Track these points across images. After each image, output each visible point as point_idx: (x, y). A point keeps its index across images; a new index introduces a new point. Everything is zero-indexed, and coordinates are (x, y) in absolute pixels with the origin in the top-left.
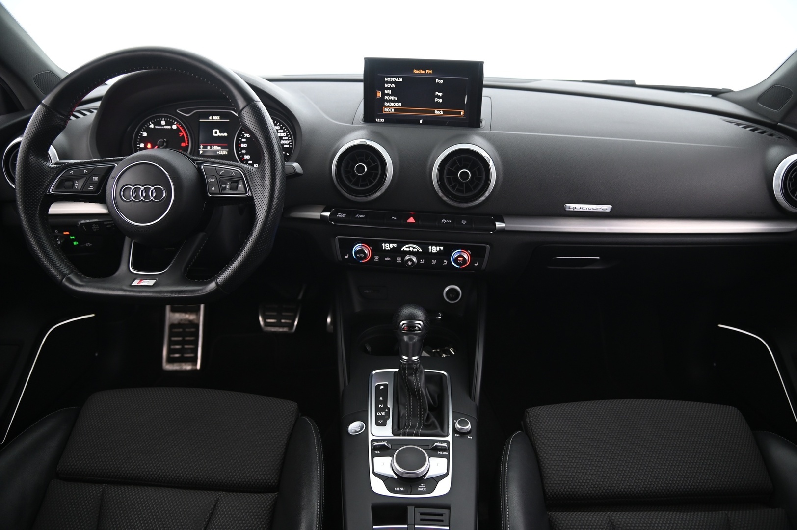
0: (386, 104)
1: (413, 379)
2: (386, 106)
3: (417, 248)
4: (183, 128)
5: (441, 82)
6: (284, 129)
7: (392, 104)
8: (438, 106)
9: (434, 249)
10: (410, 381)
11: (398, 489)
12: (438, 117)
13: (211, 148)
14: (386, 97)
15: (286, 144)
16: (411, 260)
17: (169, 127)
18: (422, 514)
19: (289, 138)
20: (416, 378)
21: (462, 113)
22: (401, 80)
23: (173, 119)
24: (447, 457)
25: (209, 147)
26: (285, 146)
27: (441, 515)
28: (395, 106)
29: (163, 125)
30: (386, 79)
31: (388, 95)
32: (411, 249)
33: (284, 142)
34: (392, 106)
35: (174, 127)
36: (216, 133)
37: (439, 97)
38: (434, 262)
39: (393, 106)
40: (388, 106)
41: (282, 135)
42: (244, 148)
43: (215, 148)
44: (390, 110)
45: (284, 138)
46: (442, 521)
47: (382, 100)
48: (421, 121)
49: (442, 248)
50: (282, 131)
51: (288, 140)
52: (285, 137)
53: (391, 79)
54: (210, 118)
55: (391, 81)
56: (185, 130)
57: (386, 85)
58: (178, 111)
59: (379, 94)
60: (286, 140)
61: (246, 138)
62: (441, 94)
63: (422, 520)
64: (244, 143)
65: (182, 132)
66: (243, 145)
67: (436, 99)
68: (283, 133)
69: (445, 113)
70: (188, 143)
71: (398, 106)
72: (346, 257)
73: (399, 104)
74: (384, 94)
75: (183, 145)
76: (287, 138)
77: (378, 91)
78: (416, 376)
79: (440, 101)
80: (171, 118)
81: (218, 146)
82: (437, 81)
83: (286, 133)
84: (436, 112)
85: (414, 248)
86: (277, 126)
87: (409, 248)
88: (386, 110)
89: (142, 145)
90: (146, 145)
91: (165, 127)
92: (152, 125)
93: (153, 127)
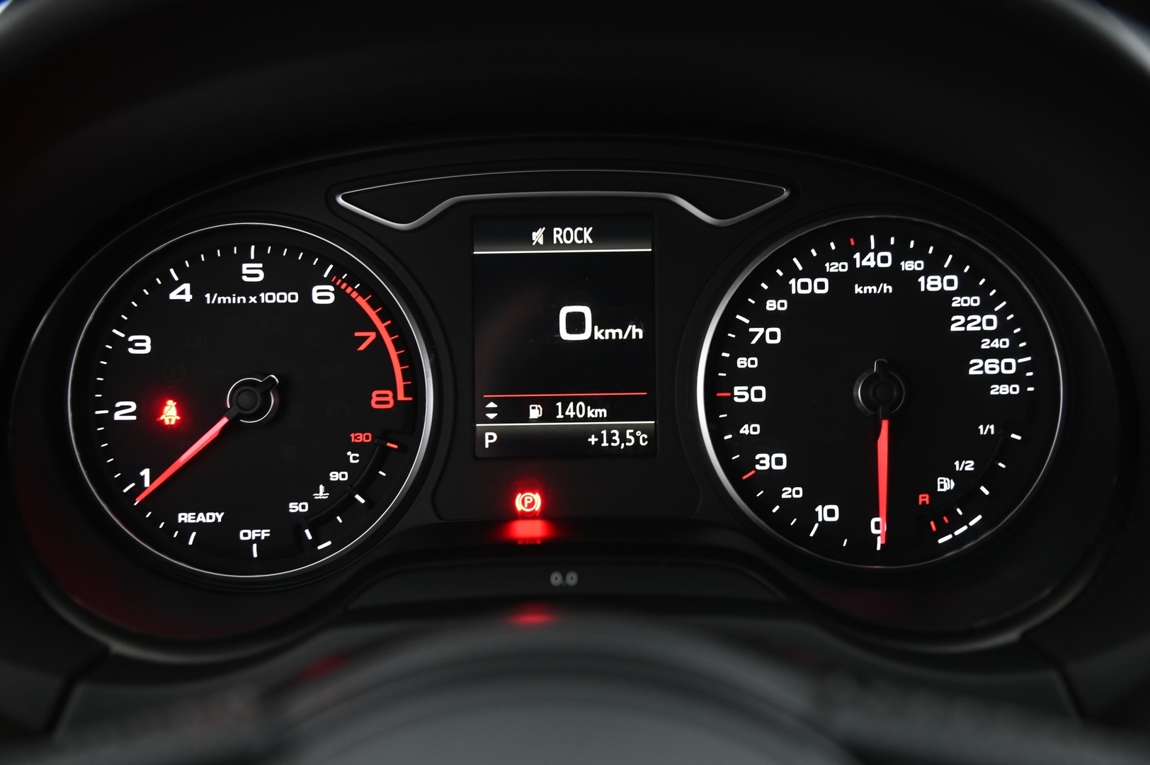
4: (378, 300)
6: (982, 292)
13: (549, 414)
15: (1001, 379)
17: (291, 297)
19: (1015, 340)
23: (313, 248)
25: (535, 413)
26: (998, 390)
29: (255, 289)
33: (991, 366)
35: (322, 295)
36: (576, 323)
41: (972, 328)
42: (749, 412)
43: (576, 411)
45: (986, 344)
50: (973, 301)
51: (1013, 352)
52: (992, 335)
54: (538, 236)
56: (388, 312)
58: (340, 200)
60: (998, 354)
61: (758, 349)
64: (748, 378)
65: (373, 328)
66: (741, 394)
68: (980, 311)
70: (416, 389)
75: (380, 400)
76: (1001, 343)
80: (297, 243)
81: (593, 403)
83: (1002, 316)
86: (943, 273)
89: (126, 411)
90: (149, 412)
91: (264, 297)
92: (186, 287)
93: (188, 297)
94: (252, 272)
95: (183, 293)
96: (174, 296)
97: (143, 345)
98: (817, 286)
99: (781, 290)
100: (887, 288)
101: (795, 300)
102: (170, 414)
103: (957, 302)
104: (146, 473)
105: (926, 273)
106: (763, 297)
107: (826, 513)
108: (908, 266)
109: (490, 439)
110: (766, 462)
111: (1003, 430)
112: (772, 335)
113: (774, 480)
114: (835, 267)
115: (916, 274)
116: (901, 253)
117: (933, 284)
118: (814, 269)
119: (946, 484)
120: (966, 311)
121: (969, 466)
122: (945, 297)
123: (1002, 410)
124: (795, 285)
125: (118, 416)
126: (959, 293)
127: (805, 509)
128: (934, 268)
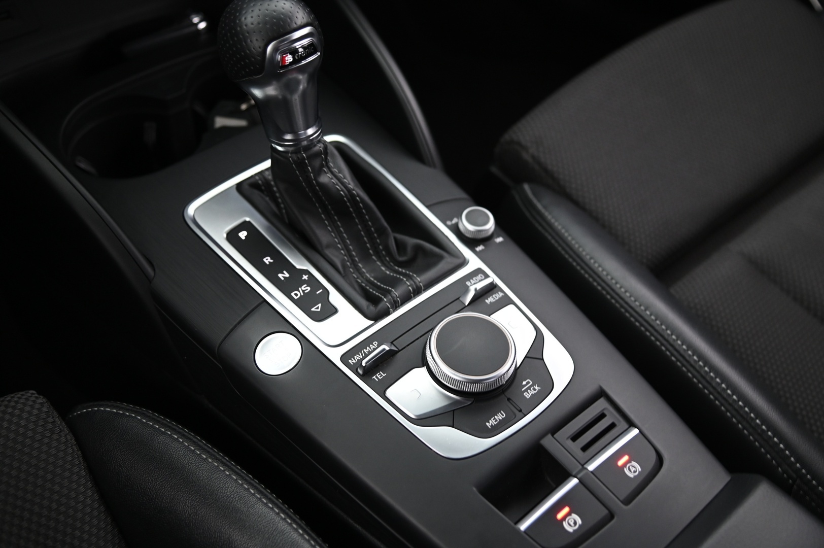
1: (325, 178)
10: (323, 186)
11: (491, 423)
18: (575, 438)
20: (332, 173)
24: (507, 301)
27: (602, 416)
46: (612, 426)
63: (585, 449)
78: (329, 168)
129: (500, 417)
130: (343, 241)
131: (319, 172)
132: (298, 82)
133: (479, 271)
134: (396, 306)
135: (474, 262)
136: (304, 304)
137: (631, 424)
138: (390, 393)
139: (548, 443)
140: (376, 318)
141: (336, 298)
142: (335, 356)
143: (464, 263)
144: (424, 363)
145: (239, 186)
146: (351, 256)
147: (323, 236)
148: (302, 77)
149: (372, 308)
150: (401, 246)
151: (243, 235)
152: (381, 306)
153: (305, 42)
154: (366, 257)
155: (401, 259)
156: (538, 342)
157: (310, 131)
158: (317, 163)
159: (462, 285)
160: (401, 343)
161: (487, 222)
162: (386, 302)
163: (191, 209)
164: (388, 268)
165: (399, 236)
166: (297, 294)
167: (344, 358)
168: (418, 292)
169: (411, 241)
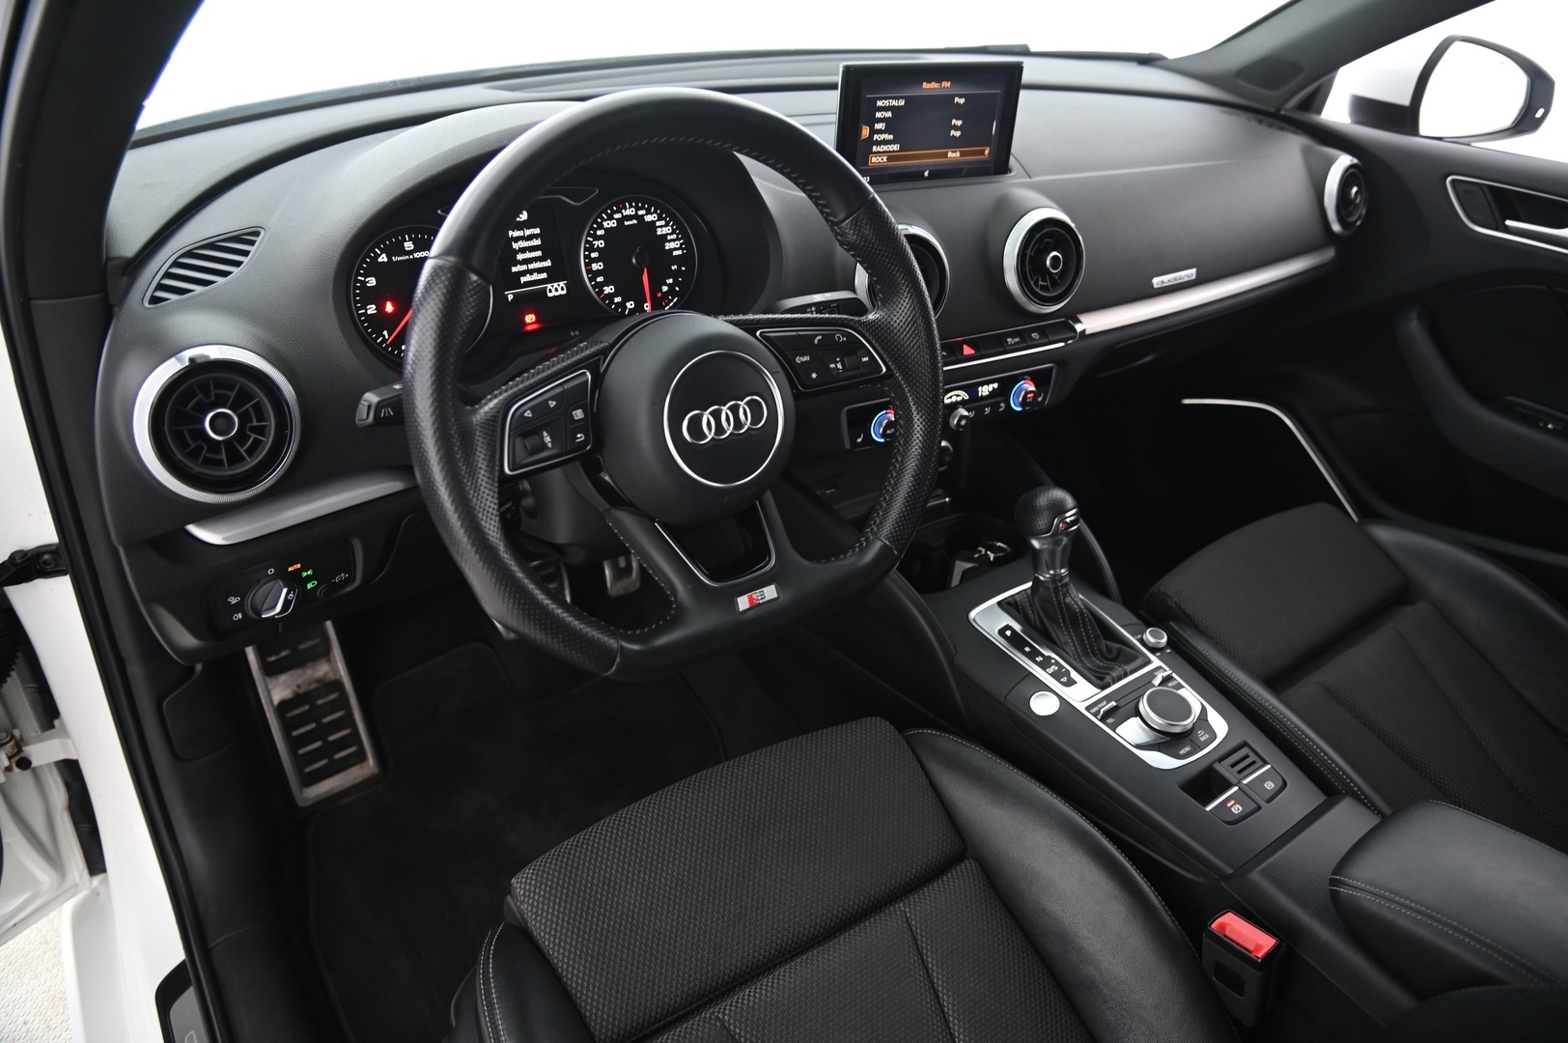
0: (875, 149)
2: (875, 153)
3: (964, 395)
5: (962, 101)
6: (665, 219)
7: (885, 148)
8: (954, 144)
9: (985, 390)
11: (1182, 752)
12: (954, 163)
14: (876, 137)
15: (675, 249)
16: (962, 417)
17: (426, 254)
18: (1233, 765)
19: (678, 235)
21: (987, 152)
22: (902, 103)
24: (1183, 687)
26: (676, 253)
27: (1247, 757)
28: (890, 152)
29: (411, 252)
30: (879, 103)
31: (880, 132)
32: (954, 399)
33: (672, 245)
34: (884, 152)
37: (956, 128)
38: (987, 410)
39: (886, 152)
40: (878, 152)
41: (664, 232)
42: (598, 273)
44: (880, 160)
45: (669, 237)
46: (1254, 763)
47: (870, 142)
48: (926, 174)
49: (996, 385)
50: (663, 223)
51: (678, 239)
52: (670, 234)
53: (886, 103)
55: (887, 105)
57: (878, 115)
58: (439, 212)
59: (866, 132)
60: (673, 240)
61: (598, 249)
62: (959, 123)
63: (1240, 772)
64: (596, 260)
66: (595, 267)
67: (953, 133)
68: (665, 226)
69: (962, 154)
71: (894, 151)
72: (859, 440)
73: (896, 147)
74: (873, 132)
76: (674, 236)
77: (864, 127)
79: (958, 134)
80: (425, 231)
82: (957, 99)
83: (672, 226)
84: (950, 154)
85: (958, 396)
86: (652, 214)
87: (951, 397)
88: (874, 160)
89: (372, 309)
90: (381, 308)
91: (416, 255)
92: (384, 255)
93: (386, 260)
94: (409, 246)
95: (383, 258)
96: (380, 260)
97: (372, 282)
98: (612, 224)
99: (601, 227)
100: (635, 222)
101: (606, 230)
102: (389, 308)
103: (658, 224)
104: (385, 333)
105: (646, 214)
106: (595, 230)
107: (630, 305)
108: (641, 213)
109: (510, 297)
110: (608, 290)
111: (679, 267)
112: (600, 244)
113: (611, 296)
114: (617, 216)
115: (643, 215)
116: (637, 209)
117: (649, 218)
118: (610, 218)
119: (665, 289)
120: (661, 227)
121: (670, 281)
122: (654, 222)
123: (678, 260)
124: (605, 224)
125: (369, 312)
126: (658, 220)
127: (622, 305)
128: (648, 213)
129: (1187, 749)
130: (1073, 642)
131: (1065, 596)
132: (1061, 541)
133: (1159, 668)
134: (1115, 682)
135: (1156, 662)
136: (1056, 676)
137: (1266, 763)
138: (1117, 730)
139: (1217, 766)
140: (1103, 688)
141: (1074, 675)
142: (1081, 708)
143: (1149, 662)
144: (1138, 714)
145: (999, 604)
146: (1077, 652)
147: (1062, 636)
148: (1065, 540)
149: (1099, 682)
150: (1109, 650)
151: (1008, 633)
152: (1105, 681)
153: (1072, 518)
154: (1086, 654)
155: (1109, 656)
156: (1204, 710)
157: (1063, 571)
158: (1065, 590)
159: (1152, 674)
160: (1122, 703)
161: (1162, 638)
162: (1108, 679)
163: (973, 614)
164: (1100, 661)
165: (1108, 642)
166: (1051, 670)
167: (1088, 708)
168: (1126, 675)
169: (1116, 645)
